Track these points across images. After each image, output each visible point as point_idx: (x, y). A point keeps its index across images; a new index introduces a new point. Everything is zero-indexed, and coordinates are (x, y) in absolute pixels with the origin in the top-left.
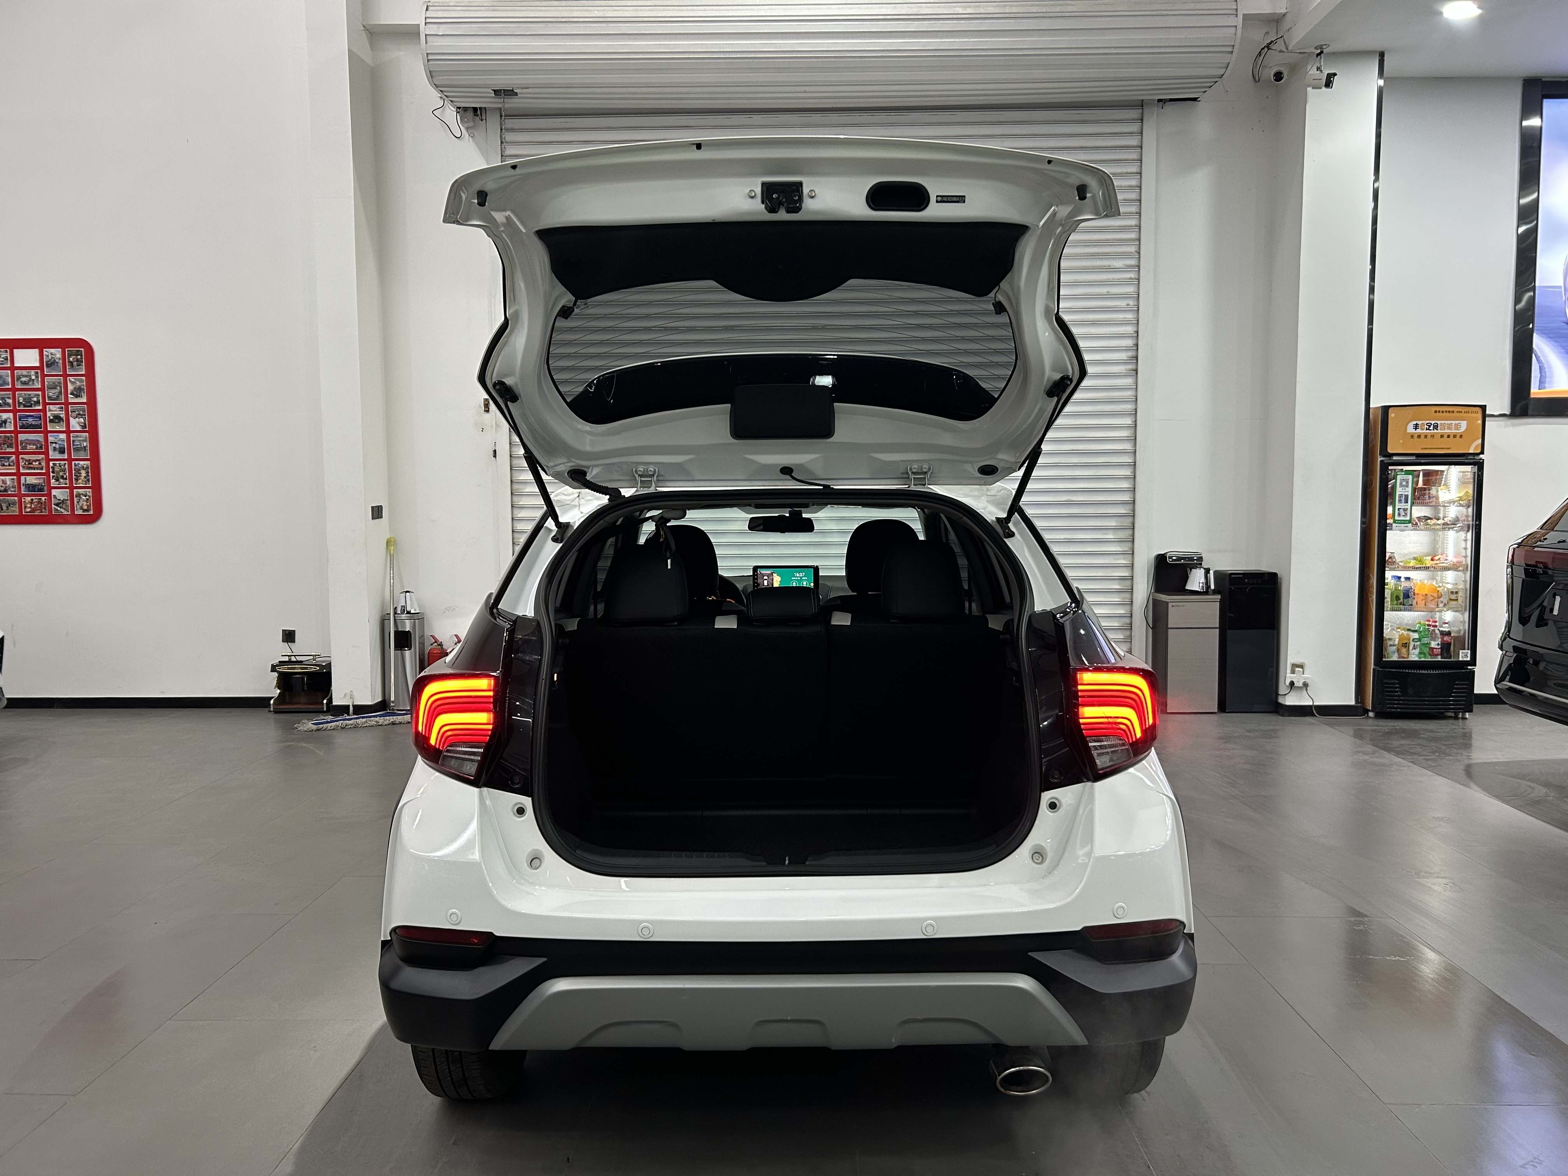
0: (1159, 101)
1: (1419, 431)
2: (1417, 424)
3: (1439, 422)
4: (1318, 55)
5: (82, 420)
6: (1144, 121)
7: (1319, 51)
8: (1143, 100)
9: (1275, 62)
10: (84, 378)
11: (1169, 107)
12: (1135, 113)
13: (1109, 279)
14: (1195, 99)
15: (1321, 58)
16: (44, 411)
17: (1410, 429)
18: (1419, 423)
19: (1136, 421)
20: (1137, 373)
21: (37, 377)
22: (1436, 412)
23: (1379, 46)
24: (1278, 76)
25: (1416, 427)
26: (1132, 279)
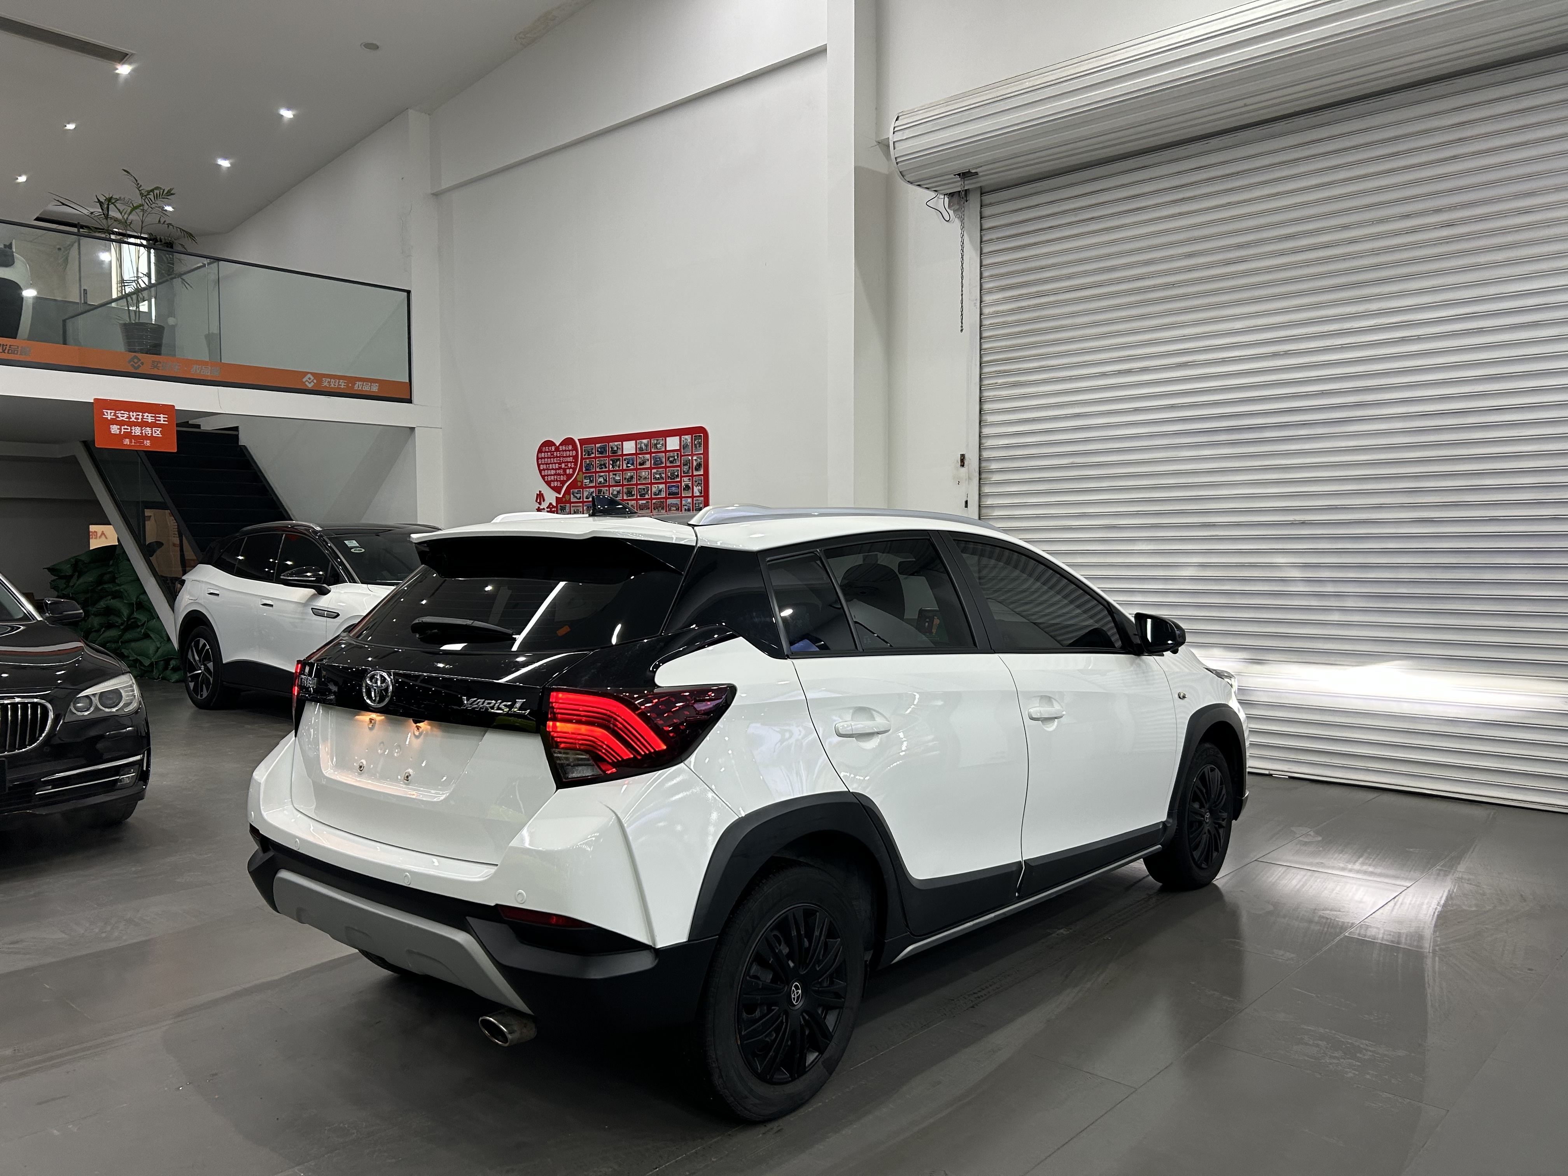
5: (700, 487)
10: (702, 456)
16: (680, 482)
21: (678, 457)
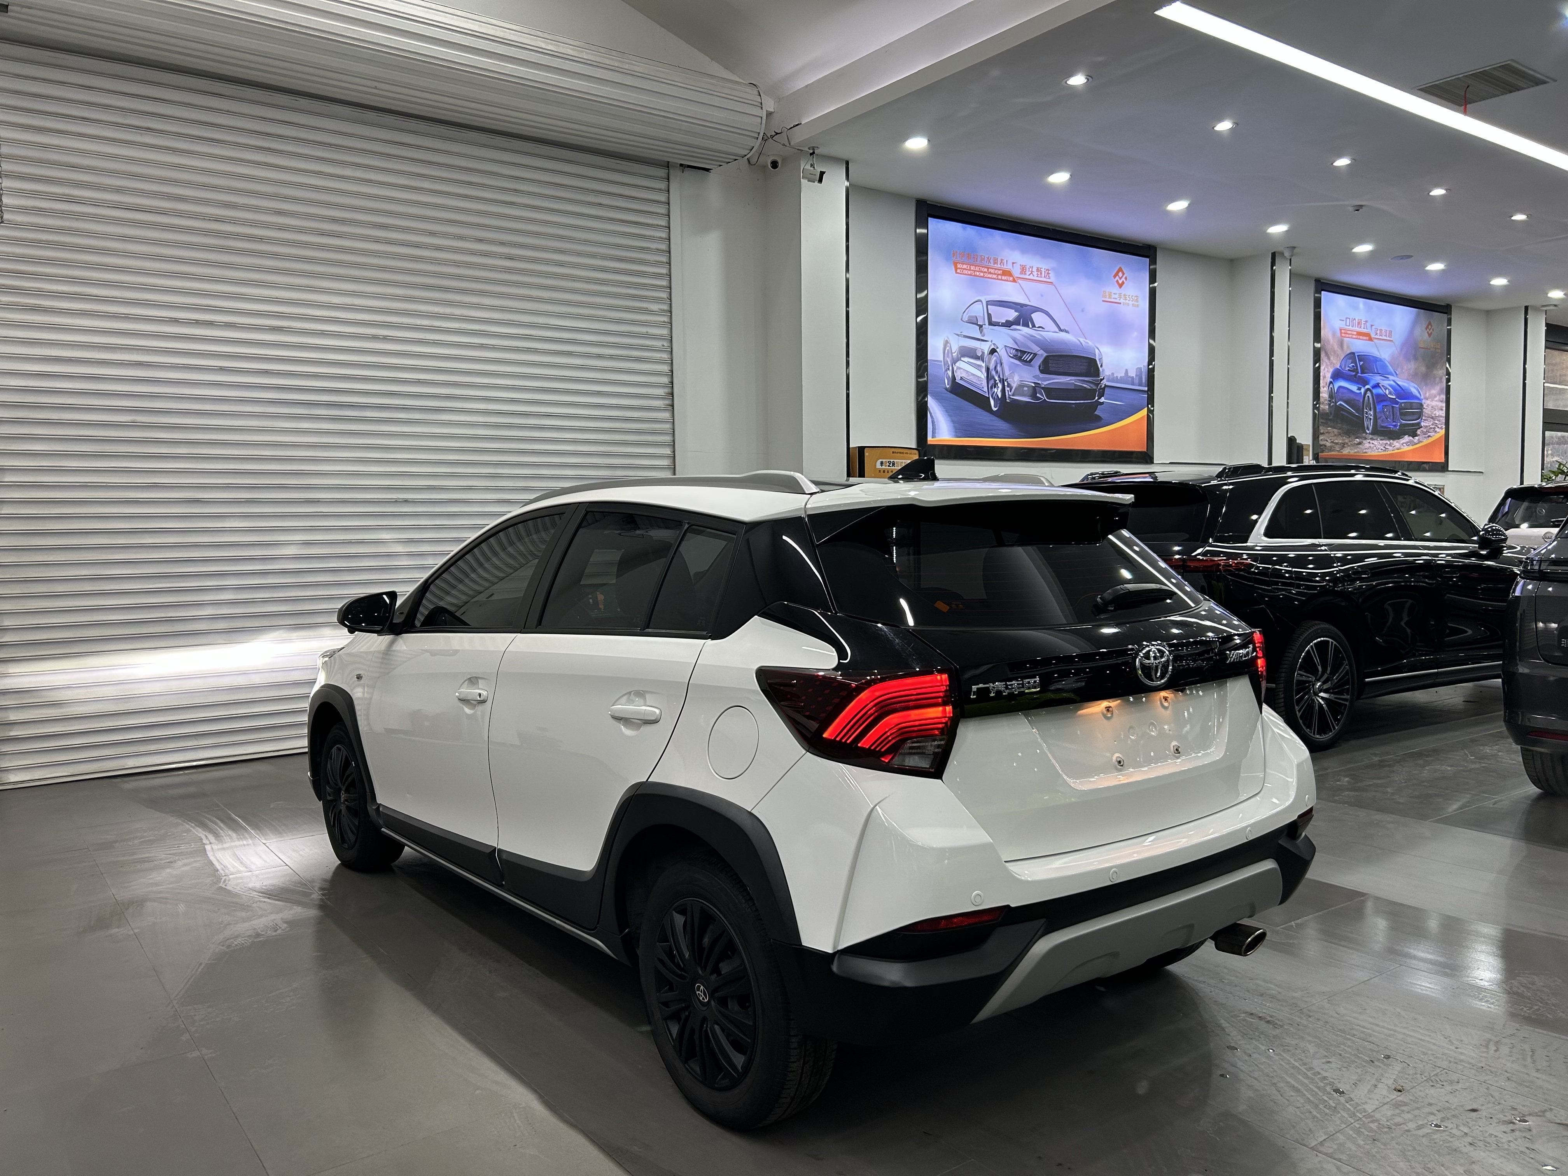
0: (681, 165)
1: (883, 467)
2: (882, 462)
3: (895, 461)
4: (811, 154)
6: (671, 181)
7: (812, 151)
8: (668, 162)
9: (774, 151)
11: (688, 173)
12: (662, 172)
13: (647, 320)
14: (708, 170)
15: (813, 158)
17: (878, 466)
18: (884, 461)
19: (674, 451)
20: (673, 408)
22: (893, 452)
23: (846, 156)
24: (775, 164)
25: (882, 463)
26: (665, 322)
